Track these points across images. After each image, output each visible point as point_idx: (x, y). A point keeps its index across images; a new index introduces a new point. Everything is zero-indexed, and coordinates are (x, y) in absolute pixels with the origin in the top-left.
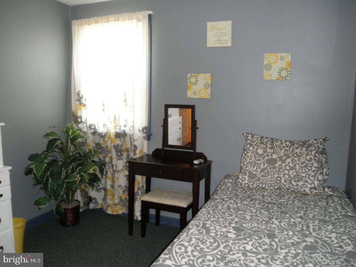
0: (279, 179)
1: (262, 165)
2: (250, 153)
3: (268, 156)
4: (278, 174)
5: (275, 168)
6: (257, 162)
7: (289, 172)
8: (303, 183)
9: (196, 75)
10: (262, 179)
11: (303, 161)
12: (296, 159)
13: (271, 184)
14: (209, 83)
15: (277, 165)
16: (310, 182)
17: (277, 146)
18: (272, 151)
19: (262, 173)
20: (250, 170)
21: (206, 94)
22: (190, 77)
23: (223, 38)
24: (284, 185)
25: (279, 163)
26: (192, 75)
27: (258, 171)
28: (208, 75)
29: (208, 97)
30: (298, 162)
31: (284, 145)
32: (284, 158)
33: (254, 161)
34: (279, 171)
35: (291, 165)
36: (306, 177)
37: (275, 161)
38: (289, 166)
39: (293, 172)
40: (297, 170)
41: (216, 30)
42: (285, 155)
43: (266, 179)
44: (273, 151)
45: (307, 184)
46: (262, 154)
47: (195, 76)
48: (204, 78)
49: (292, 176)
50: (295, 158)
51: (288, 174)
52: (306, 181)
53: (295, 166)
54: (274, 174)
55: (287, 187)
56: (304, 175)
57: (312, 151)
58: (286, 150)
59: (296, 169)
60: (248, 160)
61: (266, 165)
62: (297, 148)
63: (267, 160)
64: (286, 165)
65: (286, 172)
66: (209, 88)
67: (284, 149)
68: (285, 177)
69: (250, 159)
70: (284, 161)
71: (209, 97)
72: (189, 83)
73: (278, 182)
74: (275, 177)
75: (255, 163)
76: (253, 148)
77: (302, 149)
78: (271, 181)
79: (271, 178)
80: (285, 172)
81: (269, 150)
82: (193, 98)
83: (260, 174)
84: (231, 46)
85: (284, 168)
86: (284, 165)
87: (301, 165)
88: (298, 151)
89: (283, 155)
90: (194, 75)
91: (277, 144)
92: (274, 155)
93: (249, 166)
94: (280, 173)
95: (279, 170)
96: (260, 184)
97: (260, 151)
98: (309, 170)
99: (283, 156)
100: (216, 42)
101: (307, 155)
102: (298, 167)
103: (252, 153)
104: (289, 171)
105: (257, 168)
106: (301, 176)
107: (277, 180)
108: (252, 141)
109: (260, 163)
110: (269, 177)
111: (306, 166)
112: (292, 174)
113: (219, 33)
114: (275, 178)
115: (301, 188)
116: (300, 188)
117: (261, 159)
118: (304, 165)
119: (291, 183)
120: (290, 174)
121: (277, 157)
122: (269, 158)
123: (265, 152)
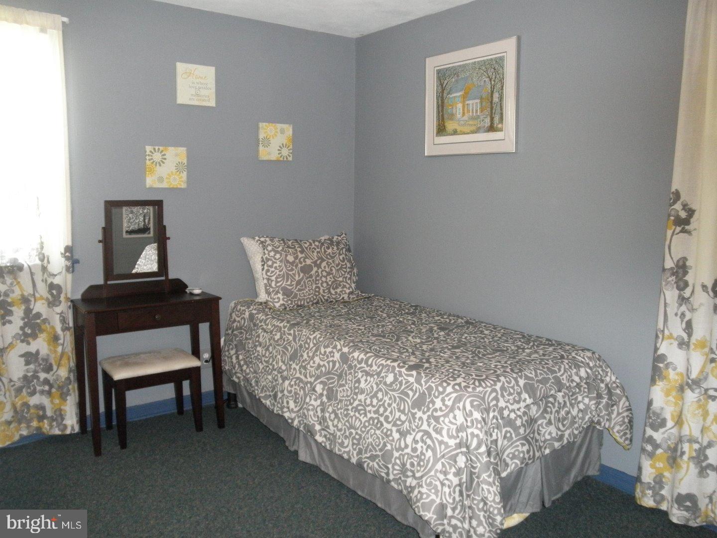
0: (317, 290)
1: (297, 276)
2: (278, 263)
3: (301, 263)
4: (316, 284)
5: (311, 276)
6: (290, 273)
7: (327, 279)
8: (341, 290)
9: (161, 148)
10: (300, 294)
11: (337, 262)
12: (331, 261)
13: (310, 298)
14: (184, 164)
15: (313, 272)
16: (348, 286)
17: (306, 248)
18: (303, 255)
19: (298, 287)
20: (283, 285)
21: (180, 181)
22: (151, 152)
23: (204, 92)
24: (323, 296)
25: (315, 269)
26: (154, 149)
27: (293, 285)
28: (182, 151)
29: (182, 187)
30: (333, 265)
31: (313, 246)
32: (318, 262)
33: (287, 273)
34: (316, 280)
35: (327, 269)
36: (343, 281)
37: (310, 268)
38: (326, 271)
39: (331, 278)
40: (334, 275)
41: (193, 78)
42: (319, 258)
43: (303, 293)
44: (305, 255)
45: (345, 289)
46: (294, 262)
47: (161, 150)
48: (177, 155)
49: (330, 283)
50: (329, 261)
51: (326, 282)
52: (344, 286)
53: (331, 270)
54: (311, 285)
55: (326, 298)
56: (341, 279)
57: (342, 249)
58: (318, 252)
59: (332, 274)
60: (278, 273)
61: (302, 275)
62: (328, 248)
63: (301, 267)
64: (322, 271)
65: (324, 279)
66: (184, 172)
67: (315, 251)
68: (323, 286)
69: (280, 271)
70: (319, 266)
71: (184, 186)
72: (148, 162)
73: (317, 294)
74: (313, 288)
75: (288, 274)
76: (281, 255)
77: (333, 248)
78: (309, 295)
79: (309, 290)
80: (322, 279)
81: (300, 255)
82: (158, 189)
83: (296, 288)
84: (214, 105)
85: (321, 275)
86: (320, 270)
87: (337, 268)
88: (330, 251)
89: (316, 258)
90: (159, 149)
91: (306, 246)
92: (307, 260)
93: (280, 281)
94: (317, 282)
95: (316, 278)
96: (298, 301)
97: (291, 258)
98: (345, 272)
99: (316, 261)
100: (193, 97)
101: (340, 254)
102: (334, 271)
103: (281, 261)
104: (326, 277)
105: (292, 281)
106: (338, 281)
107: (316, 291)
108: (275, 245)
109: (294, 274)
110: (307, 290)
111: (341, 268)
112: (330, 281)
113: (198, 83)
114: (313, 290)
115: (340, 295)
116: (339, 297)
117: (294, 268)
118: (339, 267)
119: (330, 292)
120: (328, 281)
121: (311, 262)
122: (302, 265)
123: (296, 258)
